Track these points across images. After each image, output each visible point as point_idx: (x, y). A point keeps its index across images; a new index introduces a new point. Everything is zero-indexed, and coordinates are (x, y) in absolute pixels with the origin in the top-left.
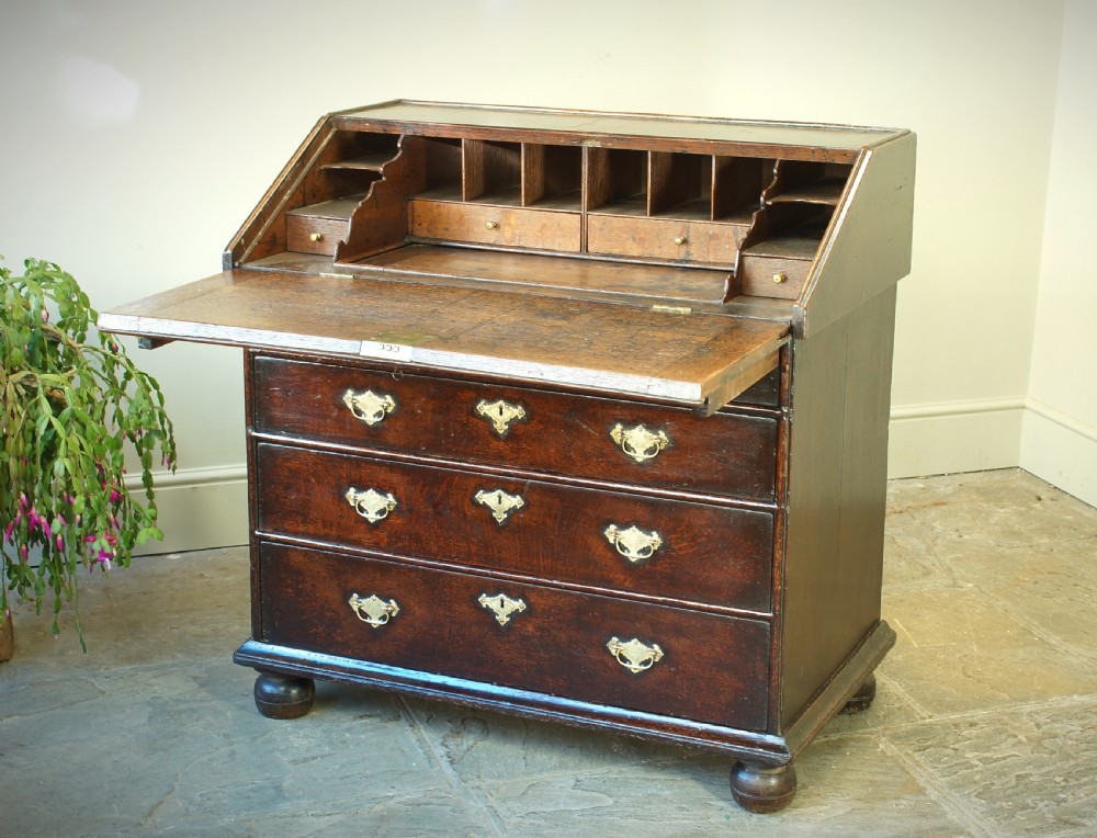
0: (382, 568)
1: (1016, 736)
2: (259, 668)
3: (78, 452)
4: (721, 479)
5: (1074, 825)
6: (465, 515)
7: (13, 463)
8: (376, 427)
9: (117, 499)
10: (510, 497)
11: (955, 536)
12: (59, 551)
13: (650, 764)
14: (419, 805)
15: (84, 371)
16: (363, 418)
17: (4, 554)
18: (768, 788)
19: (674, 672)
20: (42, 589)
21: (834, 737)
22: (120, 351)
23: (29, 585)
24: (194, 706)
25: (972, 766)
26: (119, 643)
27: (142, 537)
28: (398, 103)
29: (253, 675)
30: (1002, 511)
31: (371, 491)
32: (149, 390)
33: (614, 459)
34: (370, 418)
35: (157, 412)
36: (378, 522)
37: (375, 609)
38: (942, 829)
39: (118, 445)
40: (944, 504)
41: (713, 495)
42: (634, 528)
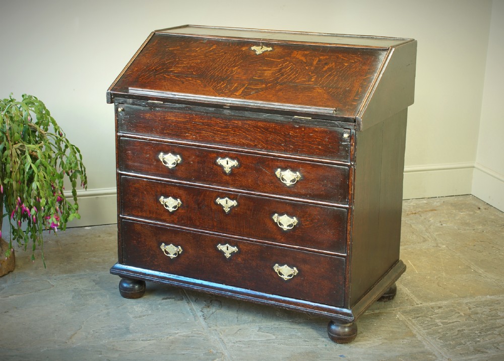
0: (175, 232)
1: (459, 313)
2: (121, 276)
3: (43, 179)
4: (324, 194)
5: (483, 352)
6: (211, 209)
7: (14, 184)
8: (173, 169)
9: (61, 200)
10: (231, 201)
11: (439, 225)
12: (35, 223)
13: (293, 322)
14: (189, 337)
15: (47, 144)
16: (167, 165)
17: (11, 224)
18: (344, 332)
19: (303, 280)
20: (27, 240)
21: (377, 311)
22: (63, 135)
23: (22, 238)
24: (93, 292)
25: (438, 326)
26: (61, 265)
27: (71, 218)
28: (187, 26)
29: (119, 279)
30: (462, 214)
31: (170, 198)
32: (76, 153)
33: (277, 184)
34: (170, 165)
35: (79, 163)
36: (173, 211)
37: (172, 250)
38: (422, 352)
39: (61, 177)
40: (436, 210)
41: (321, 201)
42: (286, 215)
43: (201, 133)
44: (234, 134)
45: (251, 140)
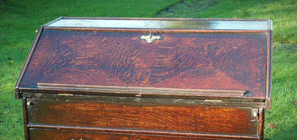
43: (112, 120)
44: (145, 118)
45: (162, 123)
